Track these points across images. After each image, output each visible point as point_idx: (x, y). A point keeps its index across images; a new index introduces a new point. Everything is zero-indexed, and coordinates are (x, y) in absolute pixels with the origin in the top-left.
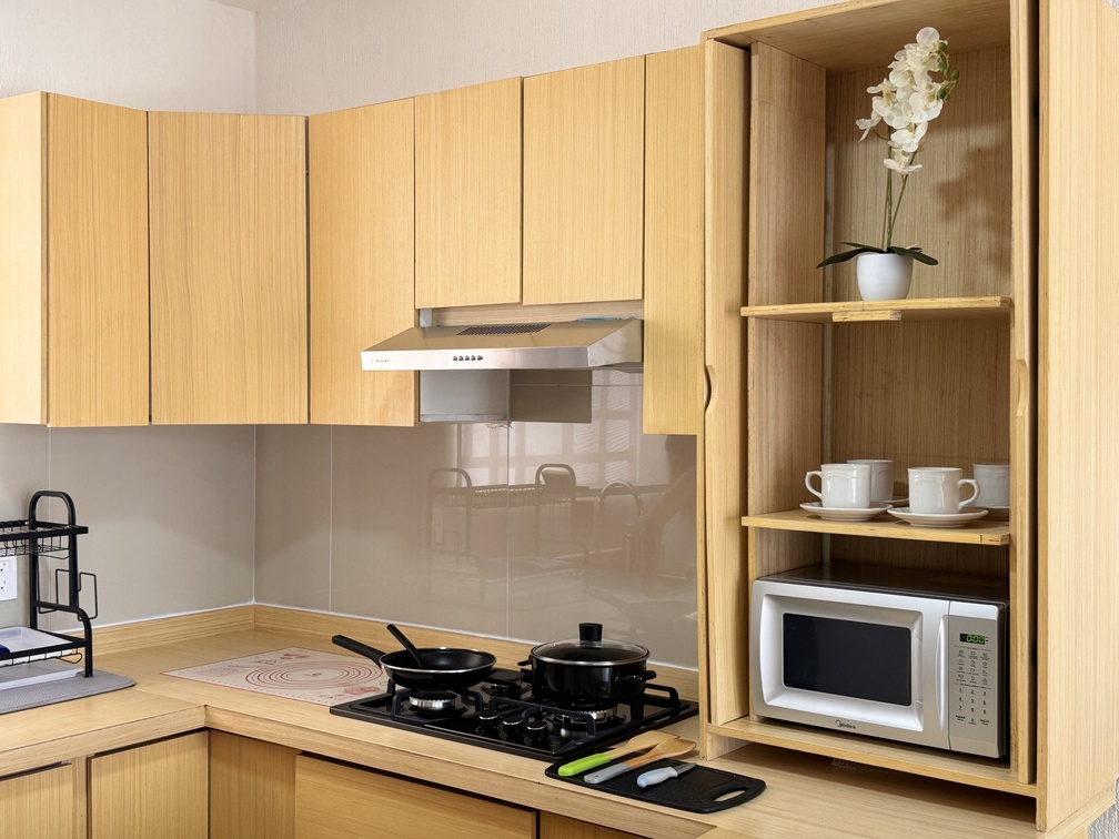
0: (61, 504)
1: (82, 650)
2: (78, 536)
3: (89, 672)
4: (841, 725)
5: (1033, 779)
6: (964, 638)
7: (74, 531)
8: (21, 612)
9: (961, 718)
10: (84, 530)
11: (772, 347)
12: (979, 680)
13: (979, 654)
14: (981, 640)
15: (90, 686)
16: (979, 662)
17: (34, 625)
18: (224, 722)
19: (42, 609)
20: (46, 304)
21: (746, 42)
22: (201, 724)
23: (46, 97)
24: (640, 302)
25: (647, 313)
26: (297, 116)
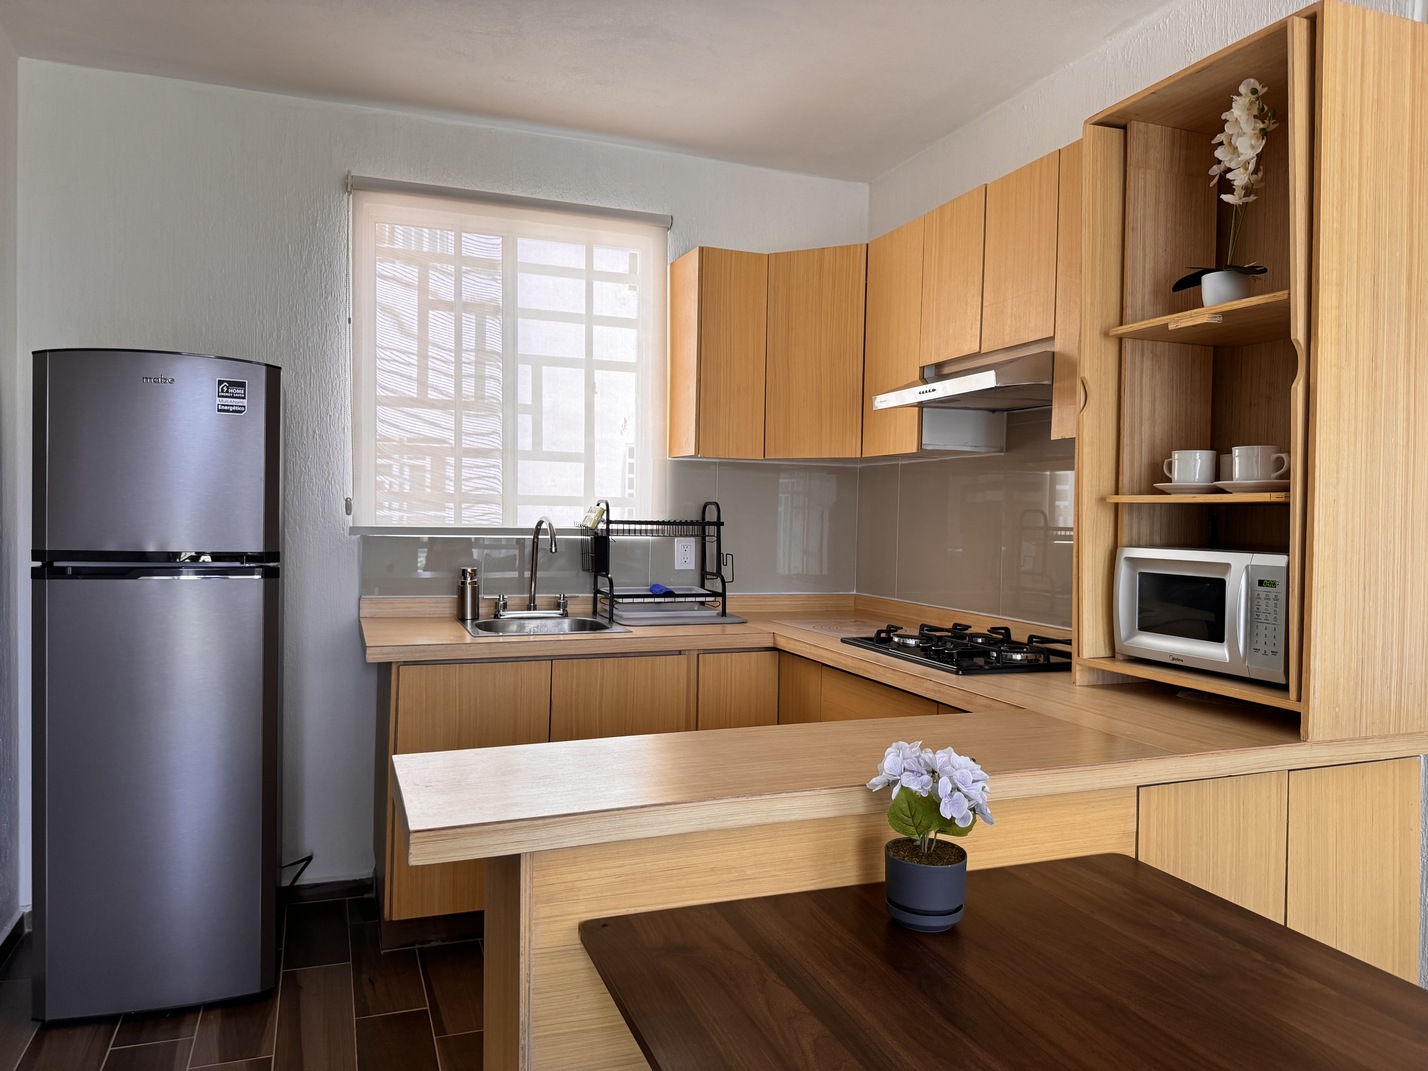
1: (720, 599)
2: (721, 527)
3: (724, 614)
4: (1173, 659)
5: (1299, 699)
6: (1261, 583)
7: (719, 525)
8: (697, 578)
9: (1257, 650)
10: (724, 524)
11: (1147, 364)
12: (1271, 618)
13: (1272, 596)
14: (1273, 584)
15: (723, 620)
16: (1272, 603)
17: (703, 586)
18: (783, 644)
19: (708, 577)
20: (699, 381)
21: (1123, 122)
22: (771, 645)
23: (701, 250)
24: (1052, 338)
25: (1058, 346)
26: (861, 245)
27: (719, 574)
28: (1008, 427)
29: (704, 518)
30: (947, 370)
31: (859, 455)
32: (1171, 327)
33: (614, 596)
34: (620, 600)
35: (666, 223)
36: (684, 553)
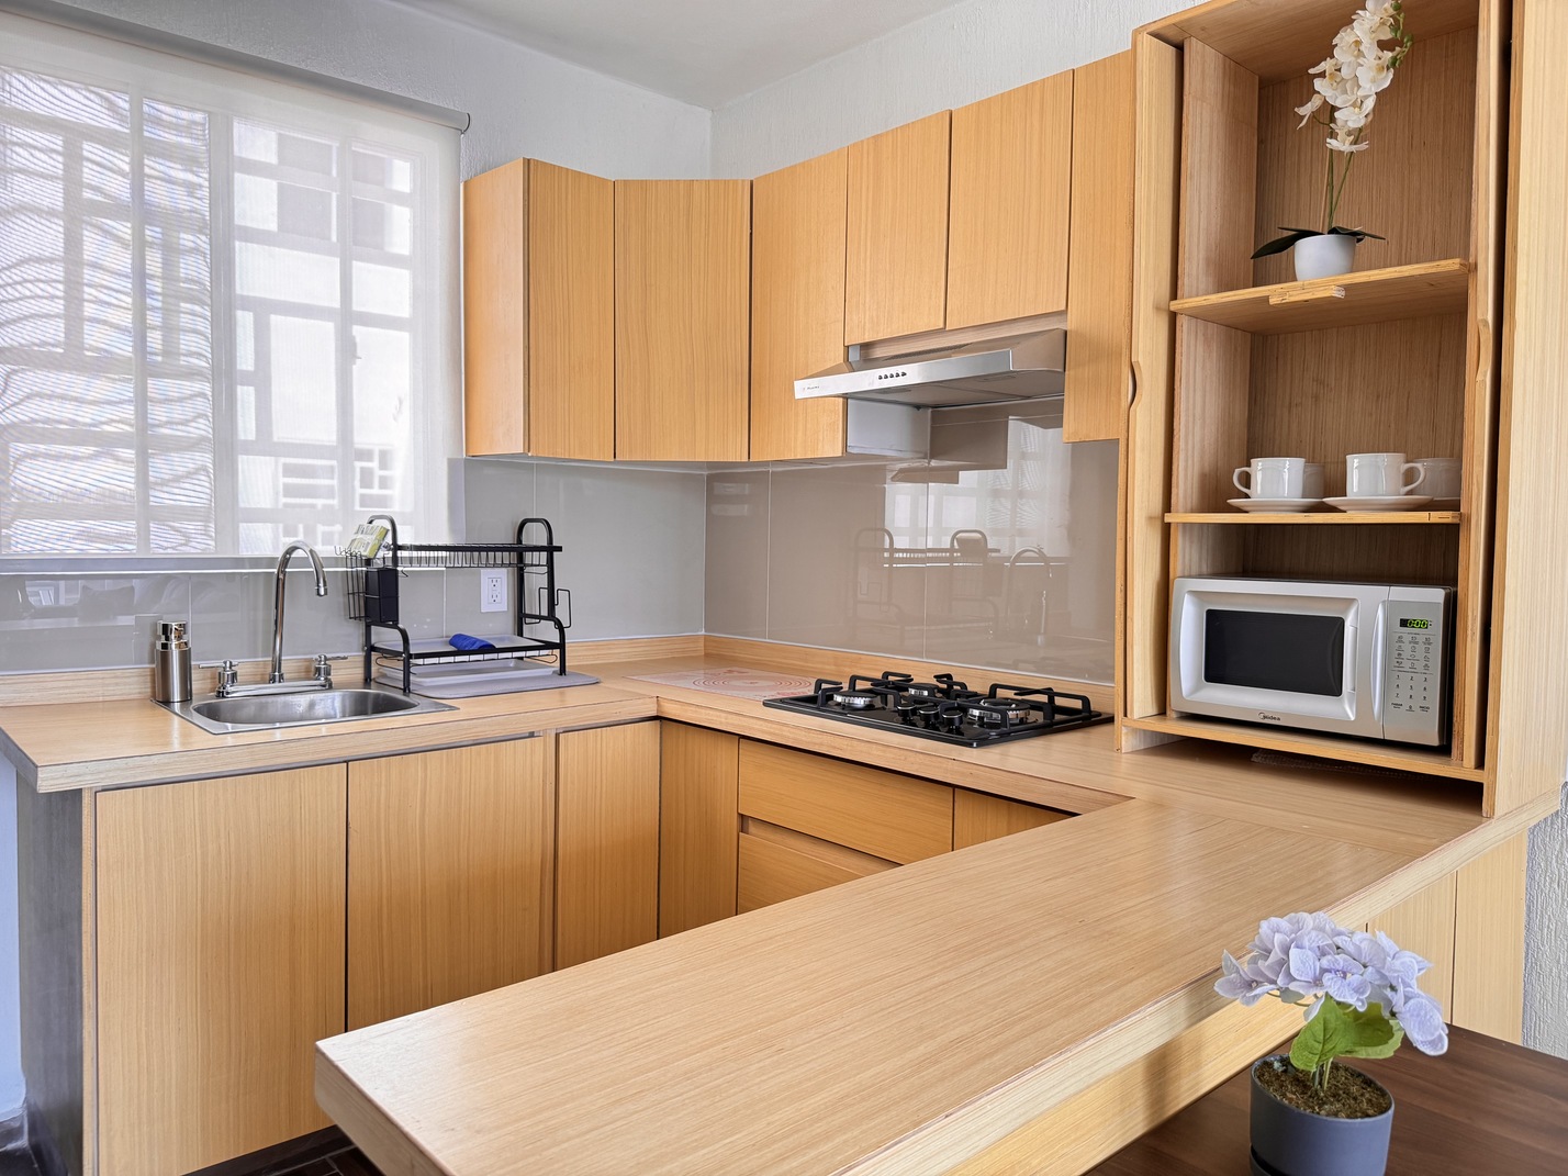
0: (541, 527)
1: (557, 652)
2: (555, 553)
3: (563, 671)
4: (1265, 717)
5: (1480, 764)
6: (1404, 623)
7: (551, 549)
8: (509, 623)
9: (1397, 705)
10: (559, 549)
11: (1200, 349)
12: (1420, 666)
13: (1422, 639)
14: (1424, 625)
15: (563, 681)
16: (1421, 648)
17: (520, 634)
18: (672, 711)
19: (528, 620)
20: (527, 348)
21: (1177, 39)
22: (654, 713)
23: (527, 162)
24: (1064, 313)
25: (1071, 324)
26: (743, 181)
27: (551, 616)
28: (932, 428)
29: (520, 541)
30: (879, 353)
31: (745, 459)
32: (1273, 301)
33: (410, 656)
34: (420, 661)
35: (460, 125)
36: (494, 587)
